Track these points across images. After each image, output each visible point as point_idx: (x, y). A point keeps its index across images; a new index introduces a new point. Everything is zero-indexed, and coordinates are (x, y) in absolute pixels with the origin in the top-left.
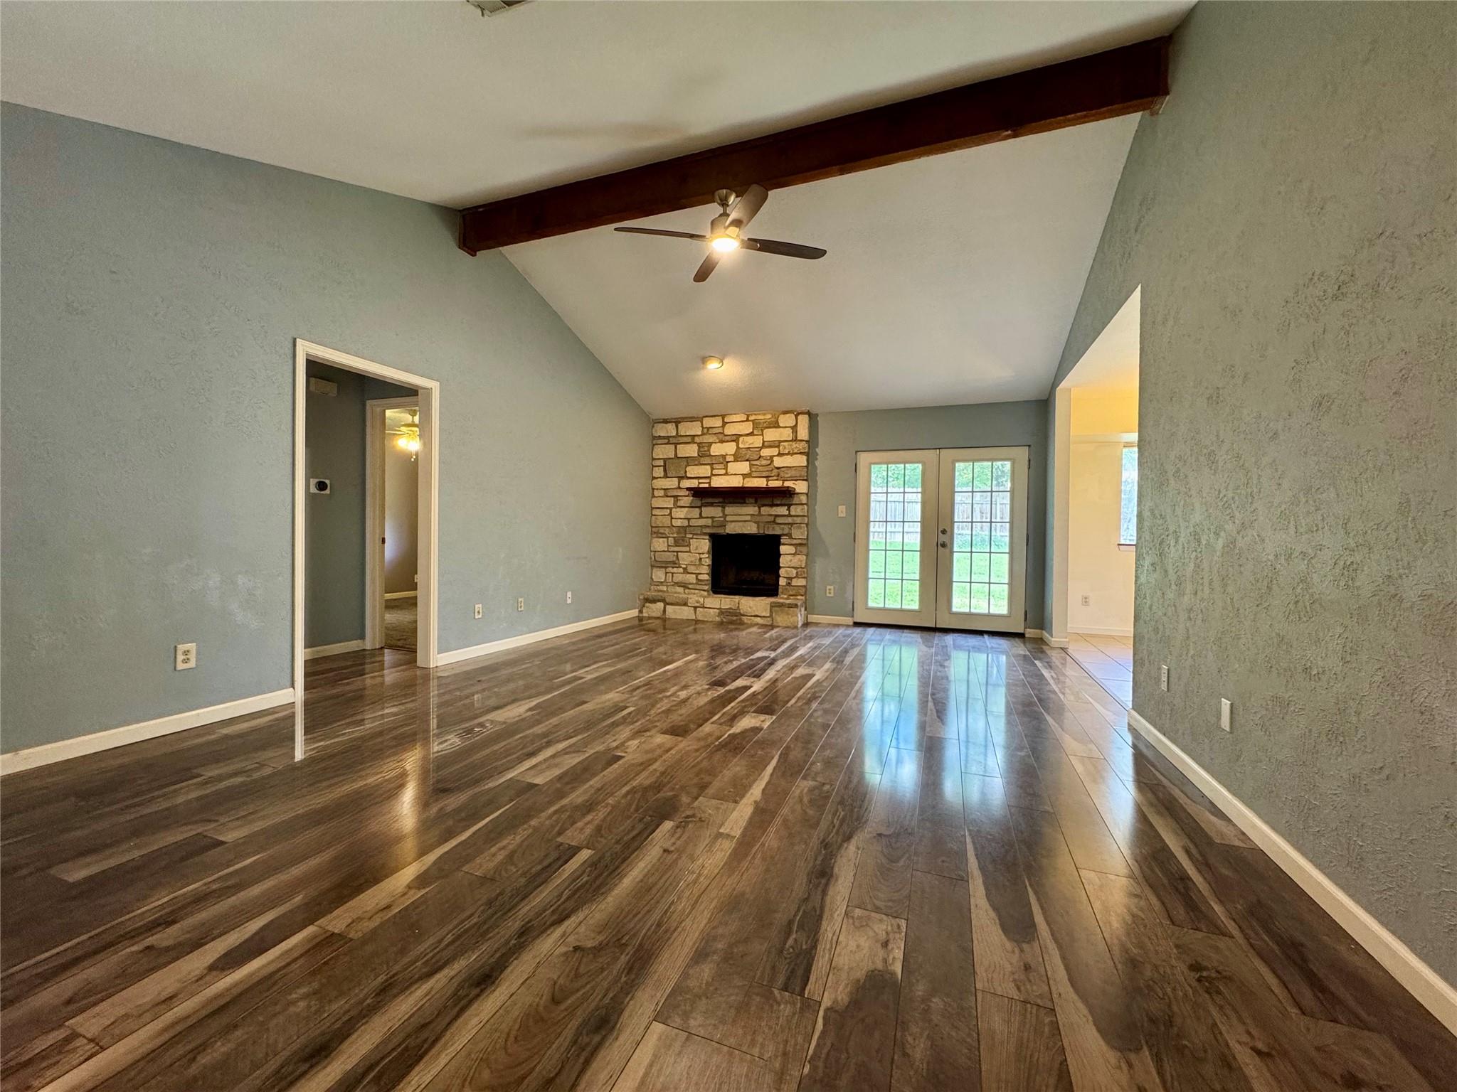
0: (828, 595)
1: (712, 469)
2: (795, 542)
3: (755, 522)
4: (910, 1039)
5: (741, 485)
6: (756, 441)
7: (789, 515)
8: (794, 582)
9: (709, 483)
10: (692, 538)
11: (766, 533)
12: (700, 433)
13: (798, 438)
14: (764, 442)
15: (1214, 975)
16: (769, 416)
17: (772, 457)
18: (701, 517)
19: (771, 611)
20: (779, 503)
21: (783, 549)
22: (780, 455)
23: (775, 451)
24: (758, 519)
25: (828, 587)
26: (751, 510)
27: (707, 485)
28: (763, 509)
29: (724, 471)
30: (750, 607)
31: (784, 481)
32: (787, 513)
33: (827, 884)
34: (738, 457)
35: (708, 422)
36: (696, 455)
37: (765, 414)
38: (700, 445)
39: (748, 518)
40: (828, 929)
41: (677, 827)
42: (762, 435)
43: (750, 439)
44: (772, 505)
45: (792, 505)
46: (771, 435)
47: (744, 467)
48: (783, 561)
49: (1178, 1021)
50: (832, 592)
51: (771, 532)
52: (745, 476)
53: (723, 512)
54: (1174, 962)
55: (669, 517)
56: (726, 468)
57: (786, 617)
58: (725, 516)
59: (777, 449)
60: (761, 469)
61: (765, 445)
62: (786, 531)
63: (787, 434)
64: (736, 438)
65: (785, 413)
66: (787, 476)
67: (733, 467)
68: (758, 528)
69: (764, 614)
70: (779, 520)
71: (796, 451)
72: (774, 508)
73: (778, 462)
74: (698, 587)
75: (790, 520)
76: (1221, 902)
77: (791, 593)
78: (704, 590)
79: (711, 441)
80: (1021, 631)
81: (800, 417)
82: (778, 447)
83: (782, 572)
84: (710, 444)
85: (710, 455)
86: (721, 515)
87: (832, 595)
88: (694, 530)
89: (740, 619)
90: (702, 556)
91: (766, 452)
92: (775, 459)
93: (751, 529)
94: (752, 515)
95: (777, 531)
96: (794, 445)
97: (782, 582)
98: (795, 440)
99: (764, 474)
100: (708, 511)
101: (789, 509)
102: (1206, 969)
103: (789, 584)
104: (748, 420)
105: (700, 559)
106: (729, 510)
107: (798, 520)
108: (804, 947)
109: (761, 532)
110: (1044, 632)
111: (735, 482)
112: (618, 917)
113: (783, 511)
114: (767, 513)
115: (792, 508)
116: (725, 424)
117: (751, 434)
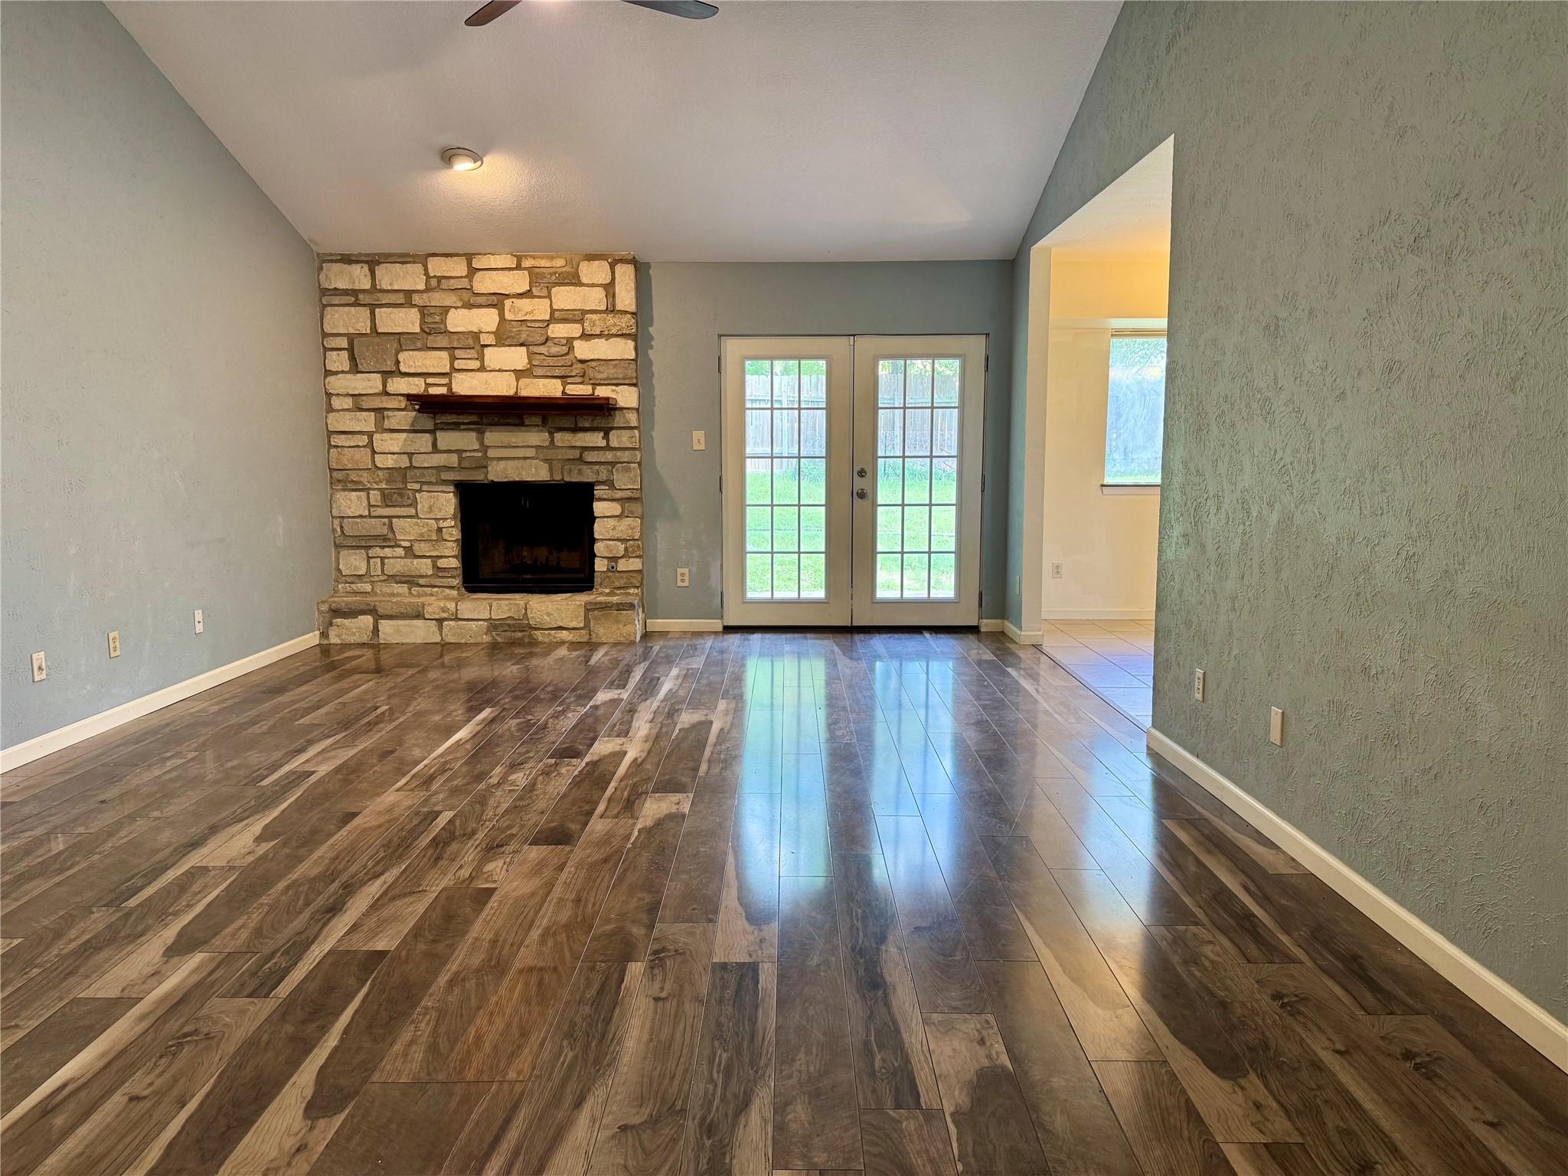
0: (680, 584)
1: (453, 359)
2: (619, 494)
3: (545, 460)
4: (1046, 1118)
5: (511, 393)
6: (538, 309)
7: (608, 448)
8: (622, 565)
9: (449, 386)
10: (420, 491)
11: (567, 479)
12: (422, 287)
13: (619, 307)
14: (553, 311)
15: (1294, 999)
16: (559, 263)
17: (570, 341)
18: (435, 449)
19: (586, 619)
20: (587, 425)
21: (599, 508)
22: (585, 336)
23: (574, 330)
24: (550, 454)
25: (680, 571)
26: (536, 437)
27: (443, 391)
28: (558, 436)
29: (476, 364)
30: (548, 614)
31: (595, 385)
32: (603, 443)
33: (886, 995)
34: (504, 337)
35: (437, 267)
36: (418, 330)
37: (552, 258)
38: (423, 310)
39: (531, 452)
40: (913, 1041)
41: (652, 968)
42: (549, 296)
43: (525, 304)
44: (576, 429)
45: (612, 428)
46: (566, 298)
47: (517, 357)
48: (599, 529)
49: (1273, 1044)
50: (686, 578)
51: (575, 478)
52: (519, 374)
53: (482, 443)
54: (1257, 996)
55: (369, 450)
56: (481, 358)
57: (615, 627)
58: (485, 448)
59: (578, 326)
60: (551, 361)
61: (557, 317)
62: (603, 477)
63: (595, 299)
64: (497, 301)
65: (591, 257)
66: (600, 376)
67: (495, 356)
68: (551, 470)
69: (573, 624)
70: (590, 457)
71: (614, 331)
72: (580, 435)
73: (582, 350)
74: (438, 582)
75: (609, 456)
76: (1287, 932)
77: (617, 584)
78: (452, 588)
79: (447, 304)
80: (975, 623)
81: (618, 268)
82: (581, 321)
83: (599, 548)
84: (446, 310)
85: (446, 332)
86: (477, 446)
87: (686, 584)
88: (423, 475)
89: (530, 635)
90: (442, 524)
91: (558, 331)
92: (576, 344)
93: (537, 472)
94: (537, 447)
95: (588, 476)
96: (611, 319)
97: (600, 565)
98: (611, 310)
99: (557, 372)
100: (446, 439)
101: (606, 437)
102: (1286, 995)
103: (612, 569)
104: (518, 267)
105: (440, 530)
106: (493, 437)
107: (625, 456)
108: (896, 1064)
109: (558, 477)
110: (1006, 622)
111: (500, 386)
112: (651, 1084)
113: (596, 439)
114: (567, 444)
115: (613, 434)
116: (472, 271)
117: (527, 294)
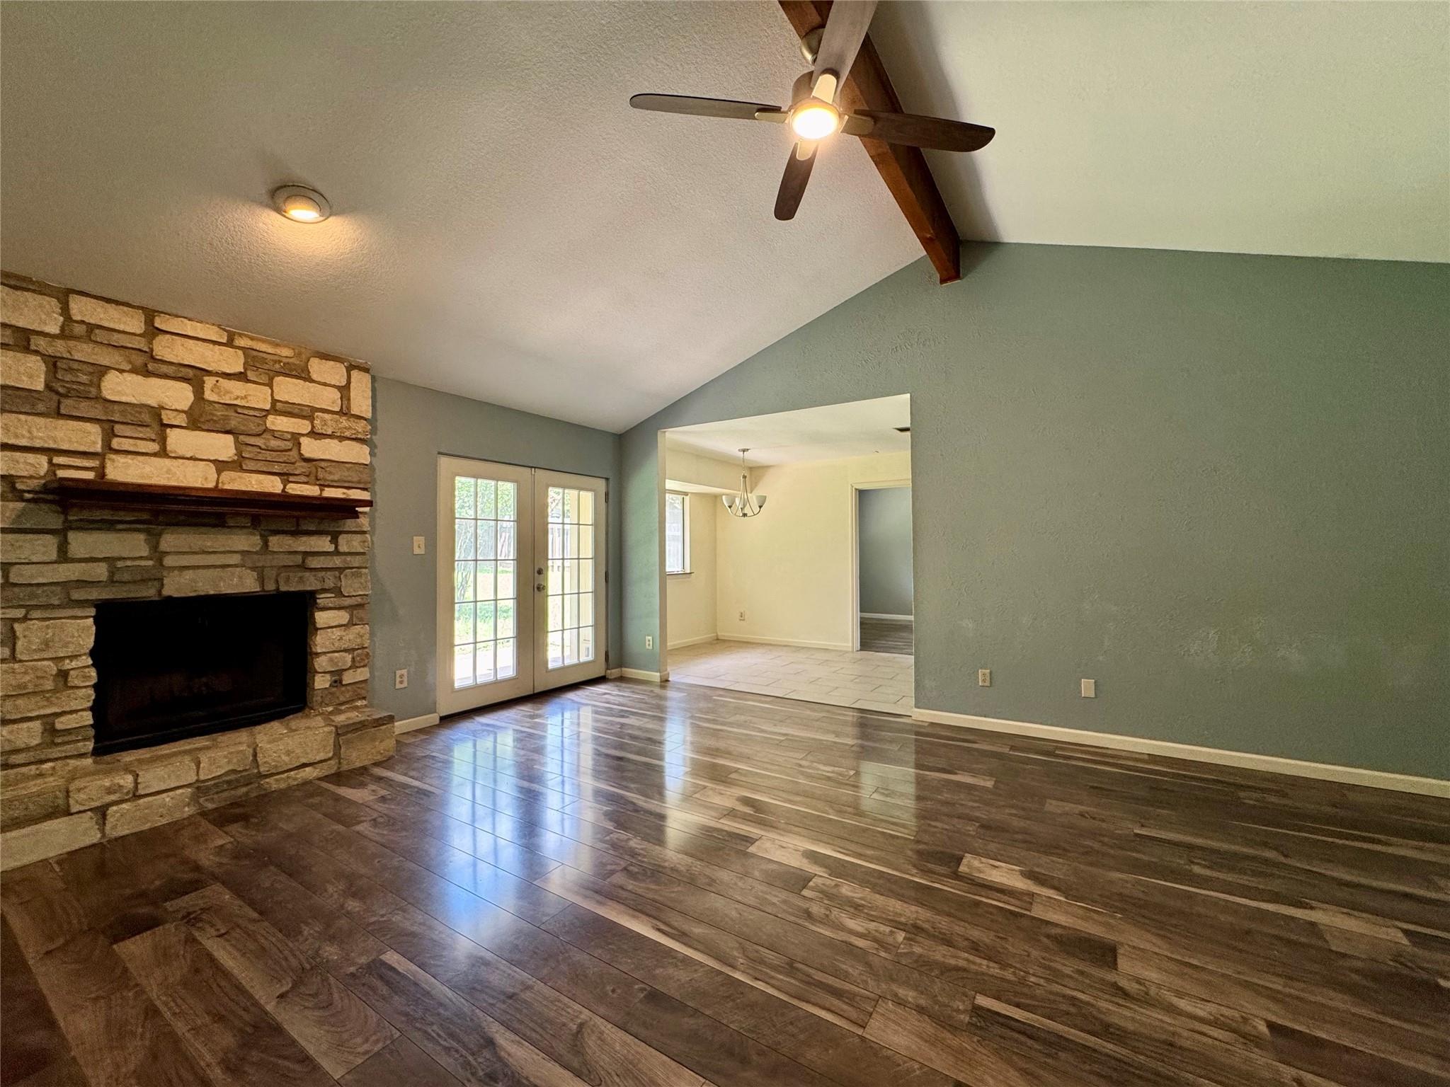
0: (398, 686)
1: (109, 435)
2: (348, 602)
3: (253, 569)
5: (211, 485)
6: (257, 397)
7: (337, 552)
8: (348, 678)
9: (102, 469)
10: (25, 619)
11: (283, 588)
12: (54, 329)
13: (355, 411)
14: (274, 402)
16: (285, 352)
17: (296, 438)
18: (64, 556)
19: (337, 747)
20: (312, 528)
21: (321, 618)
22: (314, 434)
23: (303, 426)
24: (262, 561)
25: (399, 673)
26: (245, 541)
27: (90, 475)
28: (274, 541)
29: (154, 447)
30: (288, 753)
31: (322, 486)
32: (331, 548)
34: (198, 418)
35: (82, 309)
36: (40, 386)
37: (277, 345)
38: (53, 364)
39: (235, 559)
42: (270, 385)
43: (237, 388)
44: (296, 533)
45: (341, 532)
46: (289, 390)
47: (223, 446)
48: (321, 642)
50: (405, 679)
51: (293, 587)
52: (221, 466)
53: (155, 547)
56: (163, 441)
57: (368, 748)
58: (158, 555)
59: (307, 422)
60: (269, 456)
61: (278, 408)
62: (330, 583)
63: (330, 399)
64: (194, 376)
65: (325, 357)
66: (331, 477)
67: (179, 440)
68: (261, 580)
69: (321, 756)
70: (314, 563)
71: (347, 434)
72: (304, 539)
73: (310, 448)
74: (55, 752)
75: (337, 562)
77: (342, 699)
78: (81, 756)
79: (105, 361)
80: (603, 674)
81: (355, 374)
82: (311, 418)
83: (321, 663)
84: (102, 371)
85: (99, 398)
86: (145, 552)
87: (405, 684)
88: (33, 596)
89: (260, 786)
90: (67, 665)
91: (279, 423)
92: (303, 440)
93: (243, 582)
94: (243, 553)
95: (311, 583)
96: (344, 422)
97: (321, 682)
98: (345, 412)
99: (276, 468)
100: (81, 543)
101: (334, 540)
103: (337, 683)
104: (230, 344)
105: (63, 675)
106: (171, 540)
107: (356, 561)
109: (270, 587)
110: (624, 669)
111: (197, 477)
113: (324, 544)
114: (286, 548)
115: (342, 539)
116: (153, 332)
117: (241, 377)
